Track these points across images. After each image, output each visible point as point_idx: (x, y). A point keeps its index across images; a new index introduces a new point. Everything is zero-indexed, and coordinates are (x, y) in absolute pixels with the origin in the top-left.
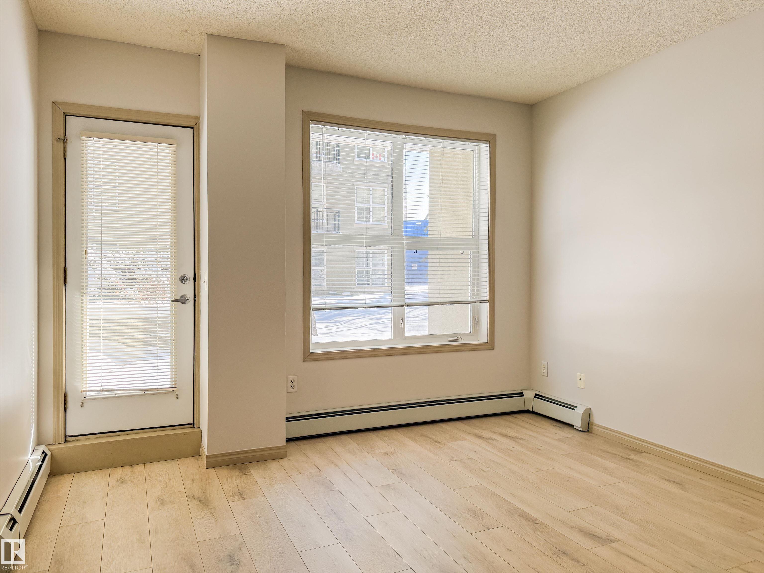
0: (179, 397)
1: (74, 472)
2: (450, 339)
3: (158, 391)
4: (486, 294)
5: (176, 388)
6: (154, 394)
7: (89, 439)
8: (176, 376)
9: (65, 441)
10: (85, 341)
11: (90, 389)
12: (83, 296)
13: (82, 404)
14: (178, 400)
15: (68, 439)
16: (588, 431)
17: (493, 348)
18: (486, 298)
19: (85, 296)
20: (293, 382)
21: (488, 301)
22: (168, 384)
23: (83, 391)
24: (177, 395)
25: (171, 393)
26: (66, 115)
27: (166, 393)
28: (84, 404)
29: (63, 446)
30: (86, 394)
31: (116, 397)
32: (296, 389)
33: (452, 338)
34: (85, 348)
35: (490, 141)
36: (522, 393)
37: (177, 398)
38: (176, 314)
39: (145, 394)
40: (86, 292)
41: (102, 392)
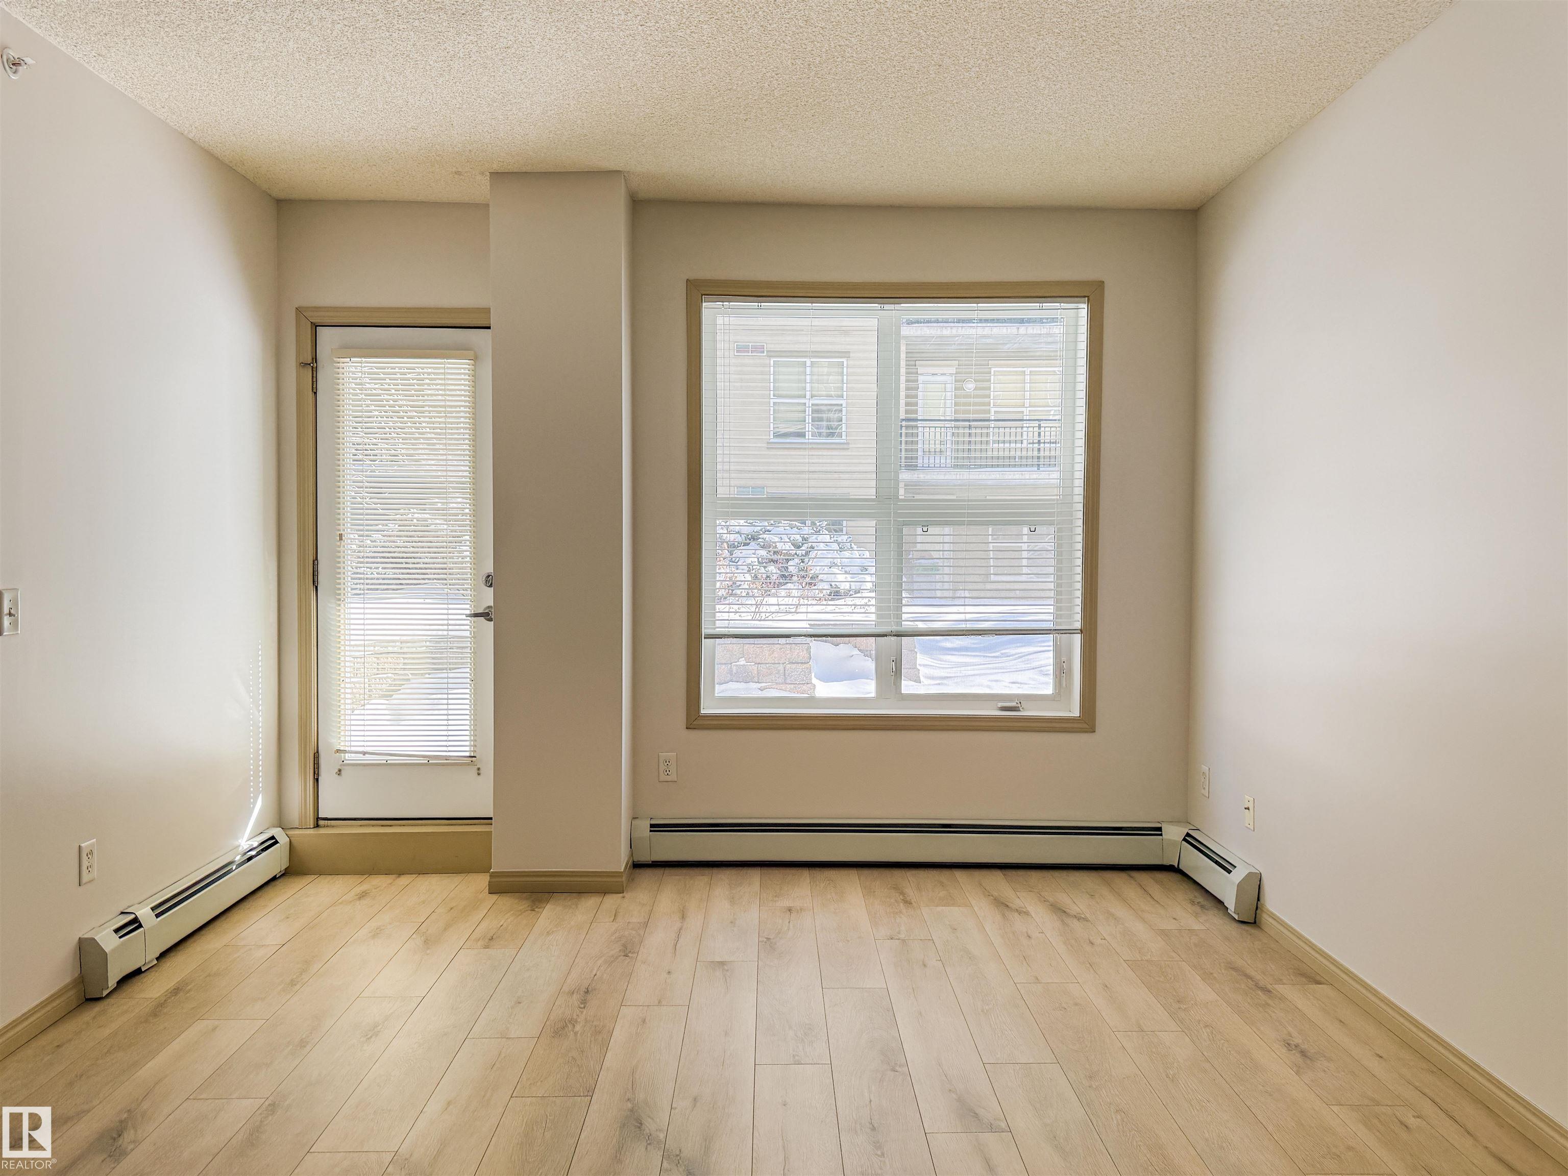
0: (481, 772)
1: (321, 873)
2: (1000, 705)
3: (446, 760)
4: (1078, 617)
5: (475, 757)
6: (443, 765)
7: (351, 826)
8: (475, 738)
9: (317, 826)
10: (342, 675)
11: (353, 749)
12: (339, 605)
13: (340, 770)
14: (480, 777)
15: (321, 823)
16: (1255, 922)
17: (1092, 730)
18: (1078, 625)
19: (342, 605)
20: (669, 764)
21: (1081, 630)
22: (463, 750)
23: (338, 751)
24: (479, 769)
25: (468, 764)
26: (315, 326)
27: (462, 764)
28: (343, 772)
29: (312, 832)
30: (345, 757)
31: (387, 765)
32: (673, 777)
33: (1002, 704)
34: (342, 686)
35: (1088, 297)
36: (1160, 829)
37: (479, 774)
38: (476, 636)
39: (428, 764)
40: (345, 599)
41: (364, 755)
